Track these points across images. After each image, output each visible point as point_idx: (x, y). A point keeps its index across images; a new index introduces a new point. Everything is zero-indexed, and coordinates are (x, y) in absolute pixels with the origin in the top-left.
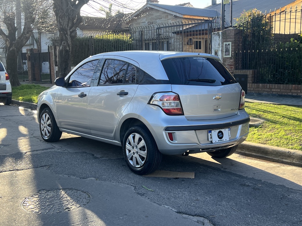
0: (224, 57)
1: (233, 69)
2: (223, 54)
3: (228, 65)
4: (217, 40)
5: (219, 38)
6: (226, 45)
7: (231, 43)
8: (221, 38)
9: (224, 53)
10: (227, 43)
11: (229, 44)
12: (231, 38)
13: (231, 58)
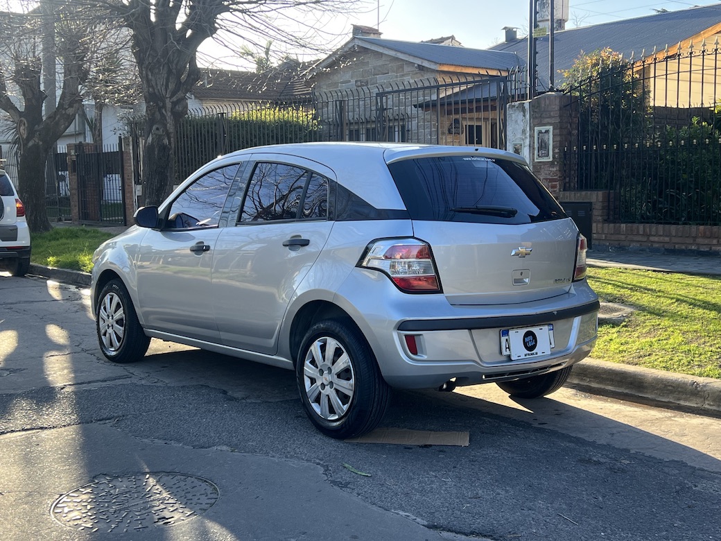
0: (536, 160)
1: (557, 189)
2: (533, 154)
3: (546, 179)
4: (519, 122)
5: (524, 116)
6: (540, 132)
7: (551, 127)
8: (528, 116)
9: (536, 152)
10: (543, 129)
11: (547, 132)
12: (550, 117)
13: (552, 164)
